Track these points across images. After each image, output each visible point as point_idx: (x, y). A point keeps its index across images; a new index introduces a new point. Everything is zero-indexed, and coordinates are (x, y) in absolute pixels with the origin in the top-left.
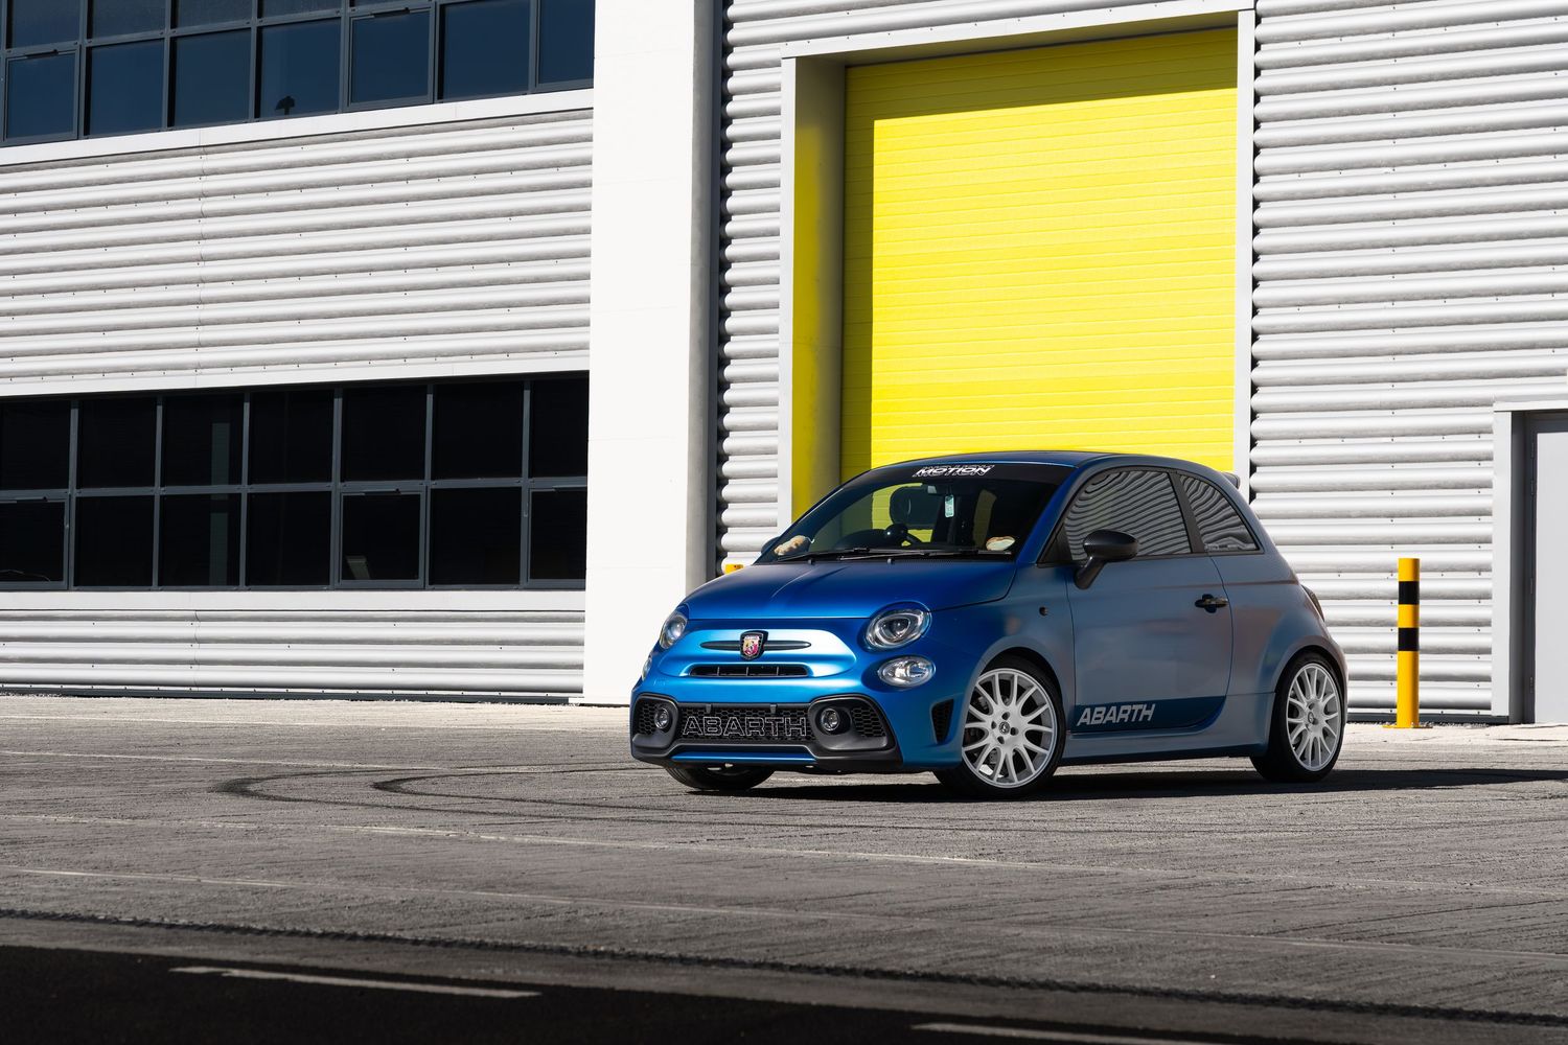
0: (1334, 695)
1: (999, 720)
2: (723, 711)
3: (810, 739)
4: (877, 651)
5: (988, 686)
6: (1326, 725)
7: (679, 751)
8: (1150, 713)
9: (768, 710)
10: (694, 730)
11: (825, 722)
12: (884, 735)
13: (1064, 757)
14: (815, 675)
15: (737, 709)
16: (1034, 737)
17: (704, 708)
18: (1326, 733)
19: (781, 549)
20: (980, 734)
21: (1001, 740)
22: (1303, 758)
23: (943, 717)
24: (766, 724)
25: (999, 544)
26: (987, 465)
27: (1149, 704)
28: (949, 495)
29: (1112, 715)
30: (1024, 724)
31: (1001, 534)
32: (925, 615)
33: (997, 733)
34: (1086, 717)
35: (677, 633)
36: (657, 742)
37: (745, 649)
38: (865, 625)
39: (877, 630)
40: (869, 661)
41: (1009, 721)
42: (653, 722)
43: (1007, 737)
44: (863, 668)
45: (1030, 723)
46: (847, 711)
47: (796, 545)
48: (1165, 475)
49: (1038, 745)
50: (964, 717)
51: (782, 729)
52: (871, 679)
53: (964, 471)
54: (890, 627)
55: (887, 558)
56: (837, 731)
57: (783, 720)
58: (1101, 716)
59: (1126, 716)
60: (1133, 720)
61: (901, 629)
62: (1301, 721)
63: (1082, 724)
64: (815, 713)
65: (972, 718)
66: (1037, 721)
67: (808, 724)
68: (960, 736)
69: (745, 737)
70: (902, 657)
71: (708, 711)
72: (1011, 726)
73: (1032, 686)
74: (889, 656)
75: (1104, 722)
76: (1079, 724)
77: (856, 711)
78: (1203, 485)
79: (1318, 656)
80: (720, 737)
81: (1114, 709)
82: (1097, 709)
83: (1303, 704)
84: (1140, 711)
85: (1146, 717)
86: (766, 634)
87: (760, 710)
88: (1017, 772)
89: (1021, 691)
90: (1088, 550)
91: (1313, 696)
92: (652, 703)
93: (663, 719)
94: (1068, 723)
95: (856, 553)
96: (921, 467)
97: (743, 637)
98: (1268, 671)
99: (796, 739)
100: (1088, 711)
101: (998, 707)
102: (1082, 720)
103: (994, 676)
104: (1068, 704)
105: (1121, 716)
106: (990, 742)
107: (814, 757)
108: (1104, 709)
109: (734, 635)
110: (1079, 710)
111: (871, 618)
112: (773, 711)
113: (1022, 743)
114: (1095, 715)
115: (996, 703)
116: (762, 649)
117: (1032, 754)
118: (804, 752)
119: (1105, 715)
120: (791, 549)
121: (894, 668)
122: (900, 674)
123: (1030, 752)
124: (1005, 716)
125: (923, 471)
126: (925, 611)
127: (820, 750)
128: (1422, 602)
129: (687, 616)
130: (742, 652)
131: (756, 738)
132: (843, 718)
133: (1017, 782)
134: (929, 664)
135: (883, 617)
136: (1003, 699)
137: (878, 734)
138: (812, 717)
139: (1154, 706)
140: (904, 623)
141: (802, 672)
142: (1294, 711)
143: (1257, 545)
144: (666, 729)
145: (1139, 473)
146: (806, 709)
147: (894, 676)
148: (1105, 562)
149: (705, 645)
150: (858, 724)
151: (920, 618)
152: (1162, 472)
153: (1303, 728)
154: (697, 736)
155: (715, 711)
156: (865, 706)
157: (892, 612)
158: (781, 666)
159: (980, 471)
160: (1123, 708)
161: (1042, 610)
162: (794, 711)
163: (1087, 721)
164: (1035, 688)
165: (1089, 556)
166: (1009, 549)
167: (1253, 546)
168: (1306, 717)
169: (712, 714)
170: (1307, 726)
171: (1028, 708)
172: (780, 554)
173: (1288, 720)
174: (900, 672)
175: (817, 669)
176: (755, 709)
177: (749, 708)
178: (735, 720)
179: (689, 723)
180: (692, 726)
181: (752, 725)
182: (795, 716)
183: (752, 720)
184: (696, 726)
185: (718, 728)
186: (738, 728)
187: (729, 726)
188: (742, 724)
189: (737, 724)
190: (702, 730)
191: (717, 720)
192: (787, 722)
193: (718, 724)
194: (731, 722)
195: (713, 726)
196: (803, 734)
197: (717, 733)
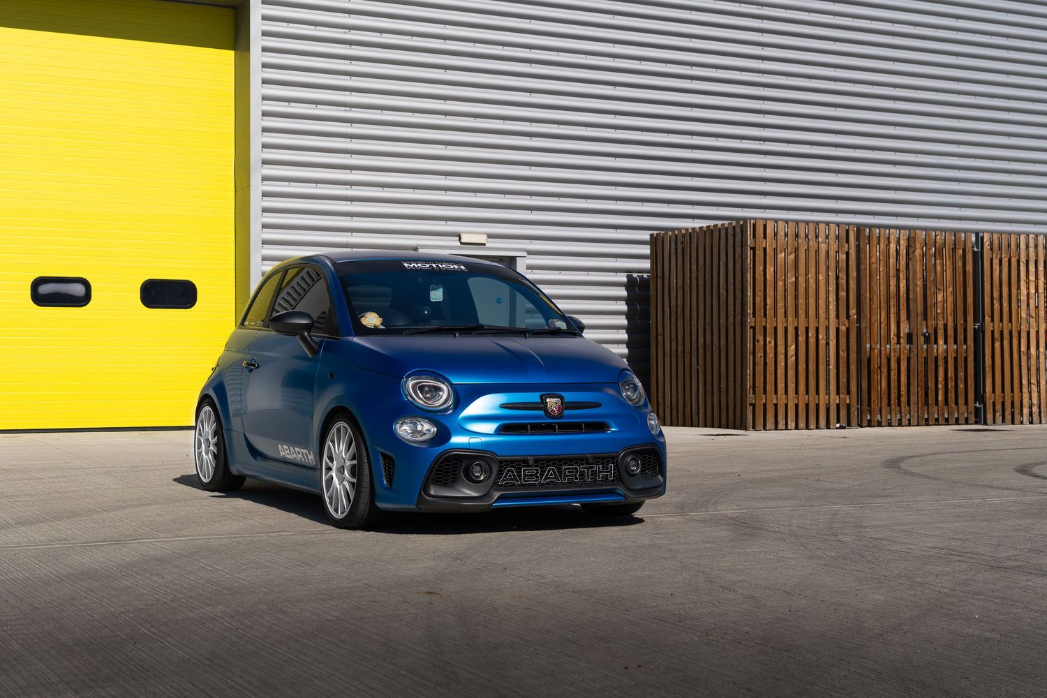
7: (499, 498)
9: (584, 459)
15: (555, 460)
28: (437, 285)
36: (470, 492)
37: (550, 409)
38: (618, 388)
42: (458, 475)
54: (625, 389)
77: (644, 457)
92: (459, 458)
111: (618, 383)
112: (590, 460)
116: (565, 409)
118: (611, 493)
130: (547, 412)
138: (622, 464)
141: (604, 427)
149: (504, 407)
155: (535, 462)
158: (585, 423)
176: (571, 460)
177: (566, 459)
178: (553, 469)
179: (507, 474)
180: (510, 476)
181: (568, 472)
182: (604, 463)
183: (569, 469)
184: (514, 476)
185: (537, 477)
186: (556, 476)
187: (547, 475)
188: (560, 472)
189: (555, 473)
190: (520, 479)
191: (536, 470)
192: (599, 469)
193: (537, 473)
194: (549, 471)
195: (531, 475)
196: (611, 477)
197: (536, 481)
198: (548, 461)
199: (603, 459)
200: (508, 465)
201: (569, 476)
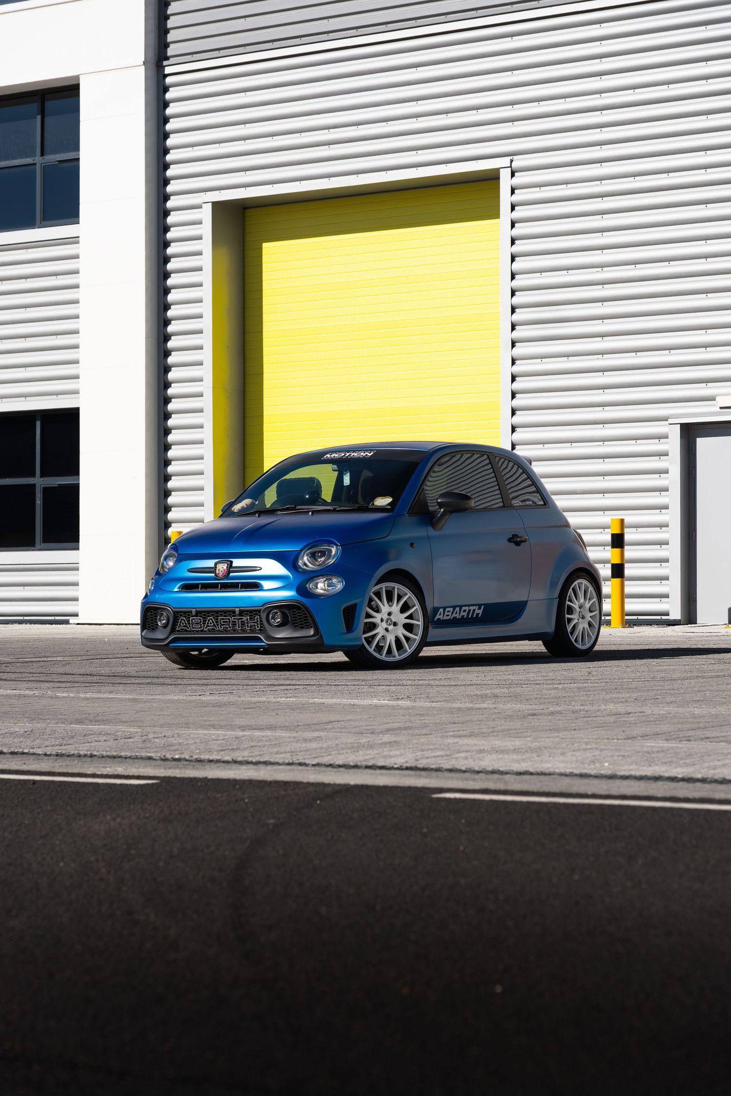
0: (595, 599)
1: (385, 617)
2: (203, 614)
3: (262, 630)
4: (305, 572)
5: (378, 594)
6: (590, 619)
7: (175, 640)
8: (480, 612)
9: (234, 612)
10: (184, 626)
11: (272, 619)
12: (312, 627)
13: (427, 641)
14: (265, 589)
15: (213, 612)
16: (408, 627)
17: (191, 612)
18: (590, 624)
19: (237, 508)
20: (373, 626)
21: (387, 630)
22: (576, 641)
23: (350, 614)
24: (233, 621)
25: (383, 501)
26: (371, 450)
27: (480, 606)
28: (346, 471)
29: (456, 613)
30: (402, 619)
31: (384, 495)
32: (337, 548)
33: (384, 625)
34: (440, 615)
35: (171, 564)
36: (159, 635)
37: (217, 572)
38: (297, 555)
39: (305, 558)
40: (301, 578)
41: (392, 617)
42: (156, 622)
43: (391, 628)
44: (296, 584)
45: (405, 618)
46: (287, 612)
47: (246, 505)
48: (486, 457)
49: (411, 633)
50: (364, 615)
51: (243, 624)
52: (302, 590)
53: (356, 455)
54: (313, 556)
55: (309, 512)
56: (280, 625)
57: (244, 619)
58: (450, 613)
59: (465, 614)
60: (470, 616)
61: (321, 557)
62: (575, 616)
63: (438, 619)
64: (266, 613)
65: (368, 616)
66: (410, 617)
67: (261, 621)
68: (361, 627)
69: (219, 630)
70: (323, 576)
71: (194, 613)
72: (394, 620)
73: (406, 594)
74: (313, 576)
75: (452, 618)
76: (435, 619)
77: (292, 612)
78: (511, 464)
79: (584, 574)
80: (202, 631)
81: (458, 609)
82: (447, 609)
83: (575, 606)
84: (474, 610)
85: (478, 614)
86: (231, 562)
87: (230, 612)
88: (398, 650)
89: (400, 597)
90: (440, 505)
91: (582, 600)
92: (156, 609)
93: (163, 620)
94: (430, 620)
95: (288, 509)
96: (327, 453)
97: (216, 564)
98: (553, 584)
99: (252, 631)
100: (441, 610)
101: (385, 608)
102: (438, 617)
103: (382, 588)
104: (429, 606)
105: (462, 614)
106: (380, 631)
107: (265, 642)
108: (451, 609)
109: (210, 563)
110: (436, 610)
111: (301, 551)
112: (237, 613)
113: (401, 632)
114: (446, 613)
115: (384, 605)
116: (229, 572)
117: (407, 639)
118: (258, 639)
119: (452, 613)
120: (243, 507)
121: (317, 583)
122: (321, 587)
123: (406, 637)
124: (390, 614)
125: (329, 456)
126: (337, 545)
127: (269, 638)
128: (626, 547)
129: (177, 551)
130: (216, 574)
131: (226, 631)
132: (284, 616)
133: (397, 657)
134: (340, 580)
135: (307, 551)
136: (388, 603)
137: (308, 627)
138: (264, 617)
139: (483, 607)
140: (323, 553)
141: (256, 587)
142: (570, 610)
143: (544, 502)
144: (165, 626)
145: (469, 455)
146: (259, 611)
147: (317, 588)
148: (451, 512)
149: (190, 571)
150: (294, 620)
151: (334, 550)
152: (483, 455)
153: (576, 621)
154: (186, 631)
155: (198, 613)
156: (298, 608)
157: (314, 546)
158: (242, 583)
159: (366, 455)
160: (464, 608)
161: (412, 544)
162: (252, 612)
163: (441, 617)
164: (409, 595)
165: (441, 509)
166: (389, 504)
167: (542, 503)
168: (577, 614)
169: (196, 615)
170: (578, 620)
171: (405, 608)
172: (235, 511)
173: (567, 616)
174: (320, 585)
175: (266, 584)
176: (225, 612)
177: (221, 611)
178: (212, 619)
179: (181, 622)
180: (183, 624)
181: (223, 622)
182: (252, 616)
183: (223, 619)
184: (186, 623)
185: (201, 625)
186: (214, 625)
187: (208, 623)
188: (216, 622)
189: (213, 622)
190: (190, 626)
191: (200, 619)
192: (247, 620)
193: (201, 622)
194: (209, 621)
195: (197, 623)
196: (258, 627)
197: (200, 628)
198: (209, 612)
199: (251, 612)
200: (181, 615)
201: (224, 625)
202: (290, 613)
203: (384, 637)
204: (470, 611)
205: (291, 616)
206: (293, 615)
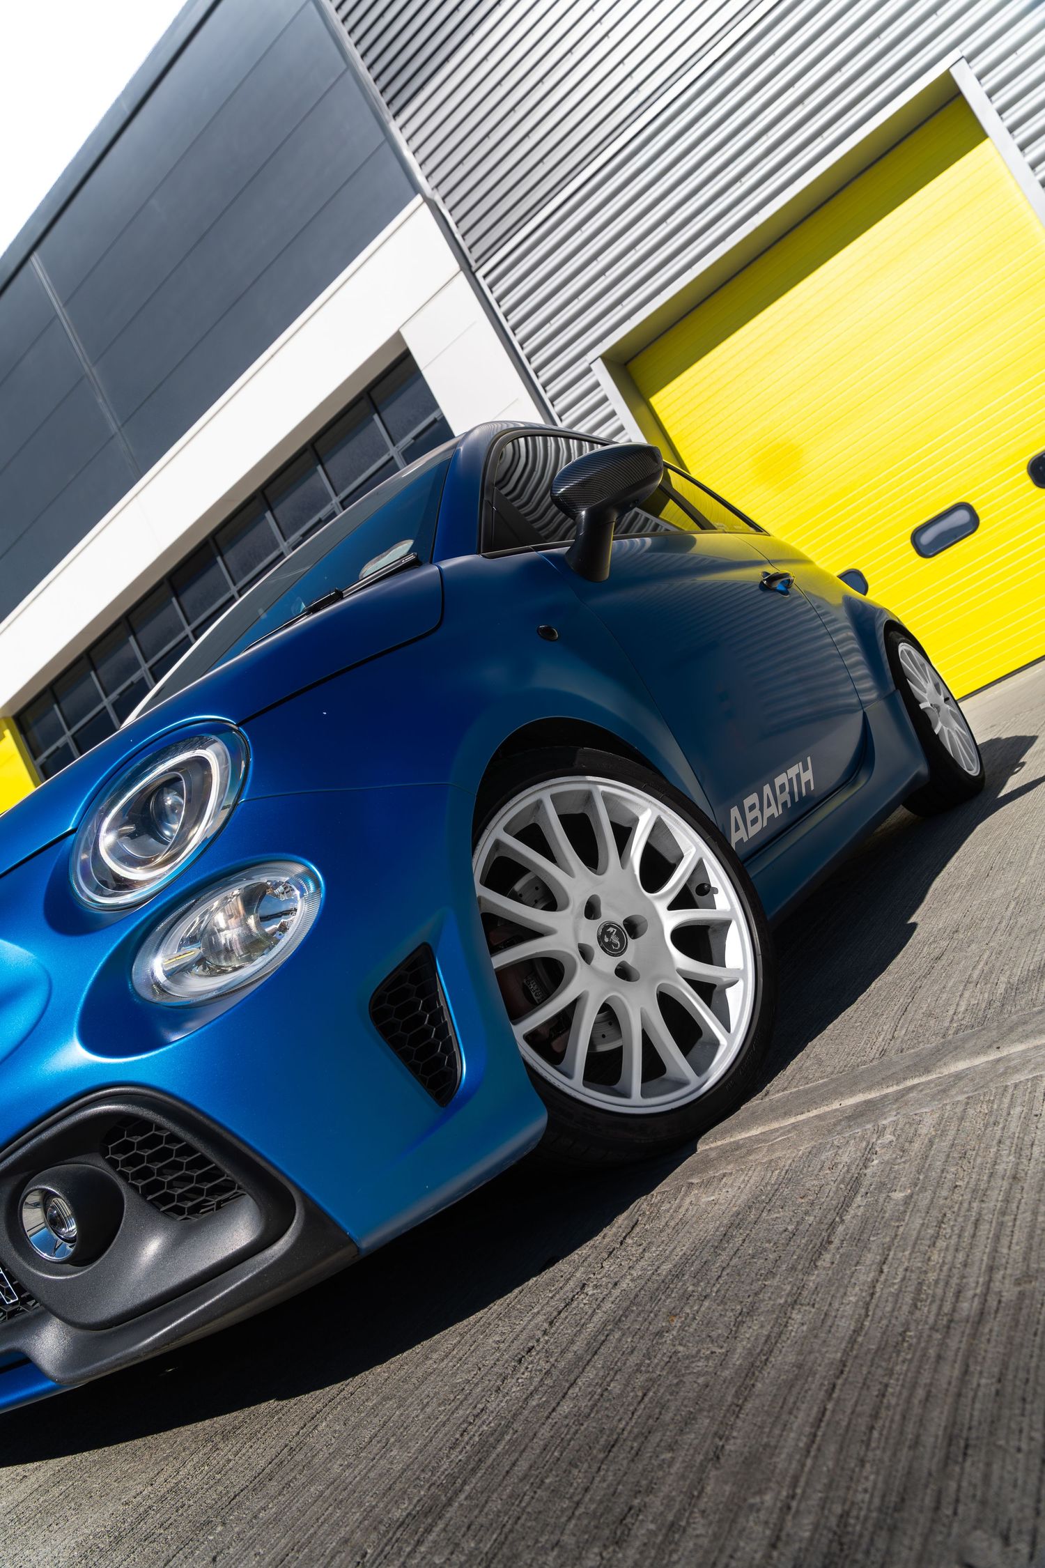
3: (27, 1311)
4: (118, 917)
8: (809, 776)
11: (42, 1233)
12: (236, 1192)
20: (551, 973)
25: (385, 561)
27: (803, 759)
29: (769, 804)
34: (737, 829)
46: (94, 1164)
49: (709, 962)
54: (139, 824)
58: (756, 812)
59: (785, 797)
60: (797, 800)
63: (738, 845)
66: (685, 899)
70: (202, 892)
72: (620, 921)
73: (641, 812)
75: (765, 824)
76: (733, 849)
77: (115, 1154)
79: (895, 635)
81: (767, 789)
82: (748, 802)
84: (798, 776)
85: (808, 783)
88: (684, 1050)
90: (570, 503)
100: (734, 813)
102: (735, 837)
105: (781, 799)
106: (587, 986)
108: (753, 799)
111: (80, 826)
113: (672, 967)
114: (750, 816)
117: (704, 992)
119: (761, 809)
121: (182, 947)
123: (697, 985)
124: (594, 909)
126: (218, 729)
132: (91, 1191)
133: (693, 1079)
134: (299, 869)
135: (112, 804)
137: (222, 1201)
139: (809, 760)
150: (144, 1193)
151: (209, 754)
156: (130, 1123)
157: (135, 779)
160: (778, 782)
161: (546, 634)
163: (743, 834)
164: (651, 813)
166: (407, 554)
202: (113, 1164)
203: (609, 1014)
204: (790, 781)
205: (124, 1176)
206: (128, 1162)
